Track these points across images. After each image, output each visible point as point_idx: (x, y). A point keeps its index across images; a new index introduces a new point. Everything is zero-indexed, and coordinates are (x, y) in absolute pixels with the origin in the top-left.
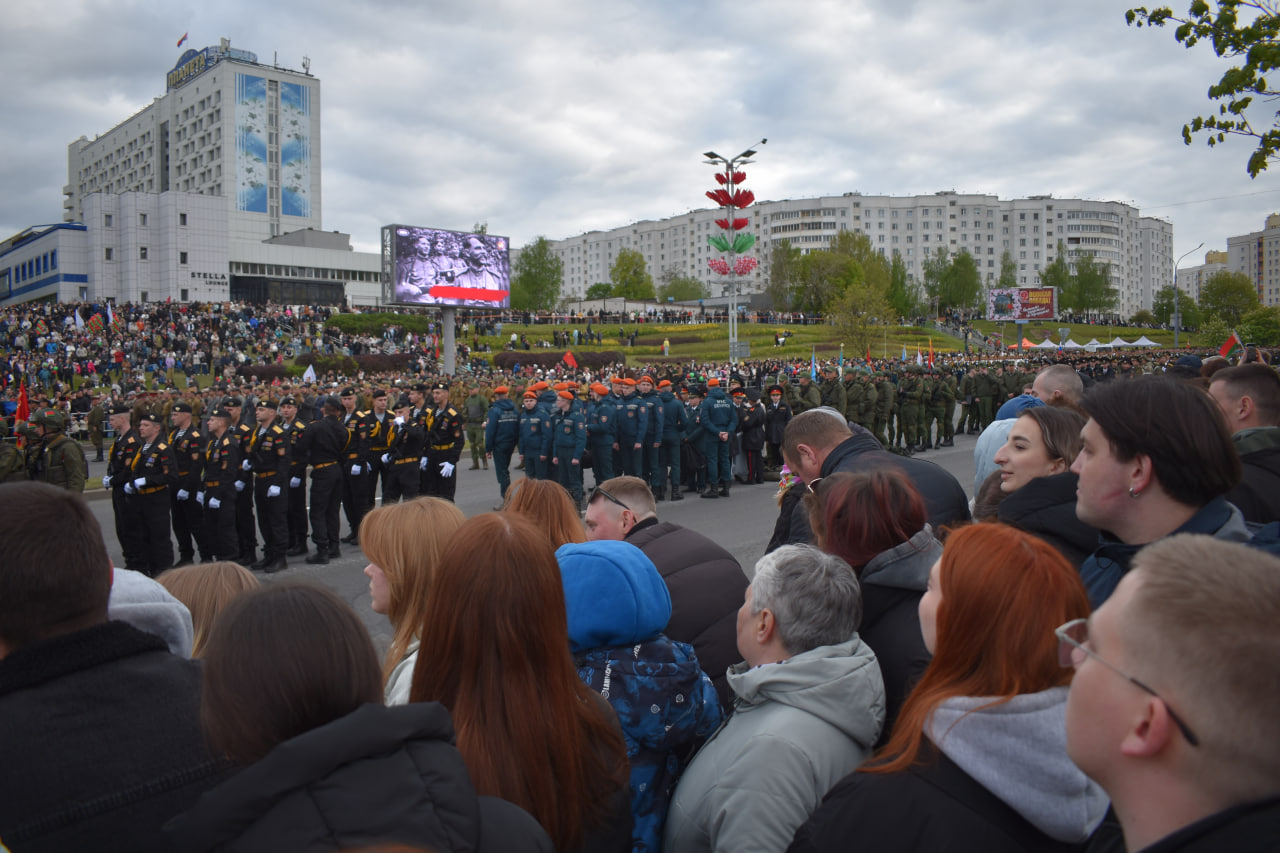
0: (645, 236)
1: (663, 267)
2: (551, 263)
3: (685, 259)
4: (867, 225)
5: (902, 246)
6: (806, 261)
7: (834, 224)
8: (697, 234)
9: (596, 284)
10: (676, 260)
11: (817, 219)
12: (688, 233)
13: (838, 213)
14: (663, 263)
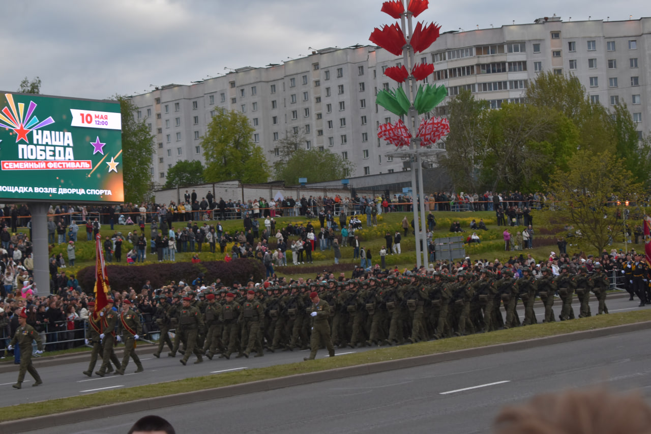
0: (248, 90)
1: (275, 134)
2: (135, 134)
3: (307, 122)
4: (572, 64)
5: (625, 92)
6: (495, 120)
7: (525, 63)
8: (324, 85)
9: (180, 163)
10: (295, 124)
11: (499, 58)
12: (311, 83)
13: (530, 48)
14: (275, 128)
